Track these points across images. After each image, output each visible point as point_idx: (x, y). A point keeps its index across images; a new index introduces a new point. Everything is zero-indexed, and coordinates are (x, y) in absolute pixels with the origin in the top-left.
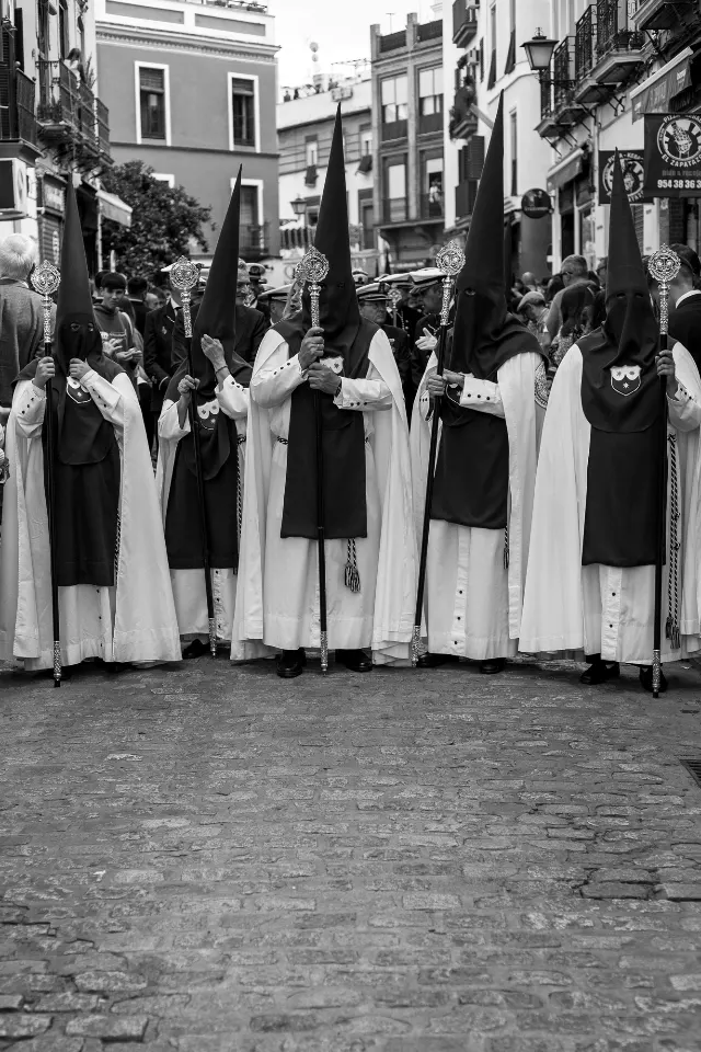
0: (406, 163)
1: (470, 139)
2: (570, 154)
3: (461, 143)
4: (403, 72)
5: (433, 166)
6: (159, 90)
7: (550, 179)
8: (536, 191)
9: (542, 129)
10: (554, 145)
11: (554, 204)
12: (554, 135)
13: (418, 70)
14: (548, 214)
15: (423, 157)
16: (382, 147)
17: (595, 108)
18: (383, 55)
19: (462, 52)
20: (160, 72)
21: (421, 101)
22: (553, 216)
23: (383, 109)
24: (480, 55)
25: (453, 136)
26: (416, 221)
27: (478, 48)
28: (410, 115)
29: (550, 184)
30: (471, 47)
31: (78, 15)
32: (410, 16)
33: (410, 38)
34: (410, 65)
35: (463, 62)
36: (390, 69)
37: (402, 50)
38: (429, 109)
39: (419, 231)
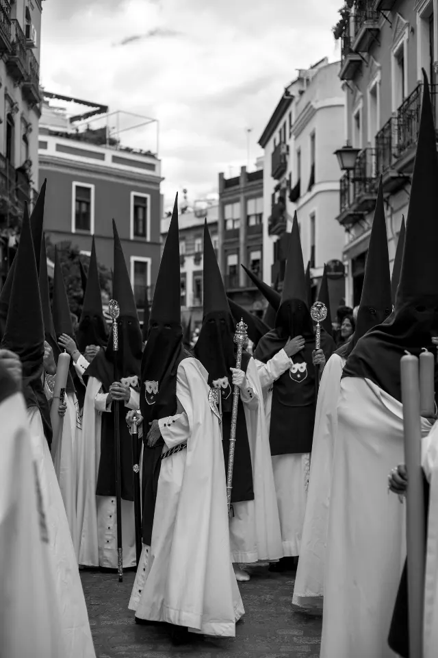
0: (238, 253)
1: (282, 234)
2: (362, 234)
3: (275, 238)
4: (237, 200)
5: (255, 255)
6: (87, 200)
7: (345, 253)
8: (335, 261)
9: (341, 219)
10: (348, 230)
11: (348, 271)
12: (349, 223)
13: (247, 199)
14: (342, 277)
15: (249, 250)
16: (224, 244)
17: (388, 198)
18: (226, 190)
19: (276, 182)
20: (88, 190)
21: (248, 218)
22: (347, 279)
23: (225, 222)
24: (289, 183)
25: (271, 233)
26: (243, 288)
27: (288, 178)
28: (241, 225)
29: (345, 256)
30: (282, 179)
31: (23, 133)
32: (243, 168)
33: (242, 181)
34: (242, 197)
35: (277, 188)
36: (230, 198)
37: (237, 187)
38: (253, 222)
39: (246, 294)
